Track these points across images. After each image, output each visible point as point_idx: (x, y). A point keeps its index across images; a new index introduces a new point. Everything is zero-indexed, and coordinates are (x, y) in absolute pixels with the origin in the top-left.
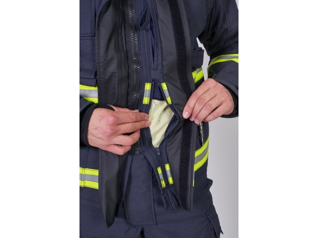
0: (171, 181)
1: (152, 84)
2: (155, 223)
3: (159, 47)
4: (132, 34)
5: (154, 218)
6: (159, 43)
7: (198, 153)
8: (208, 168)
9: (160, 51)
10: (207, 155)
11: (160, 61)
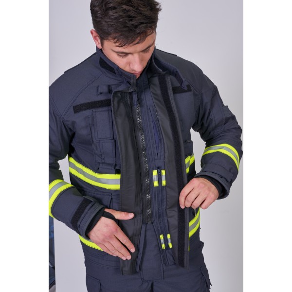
0: (170, 245)
1: (158, 171)
2: (162, 278)
3: (162, 142)
4: (140, 135)
5: (162, 274)
6: (162, 140)
7: (191, 223)
8: (200, 233)
9: (163, 146)
10: (199, 223)
11: (163, 153)
